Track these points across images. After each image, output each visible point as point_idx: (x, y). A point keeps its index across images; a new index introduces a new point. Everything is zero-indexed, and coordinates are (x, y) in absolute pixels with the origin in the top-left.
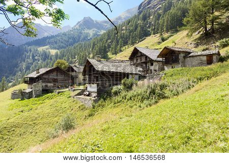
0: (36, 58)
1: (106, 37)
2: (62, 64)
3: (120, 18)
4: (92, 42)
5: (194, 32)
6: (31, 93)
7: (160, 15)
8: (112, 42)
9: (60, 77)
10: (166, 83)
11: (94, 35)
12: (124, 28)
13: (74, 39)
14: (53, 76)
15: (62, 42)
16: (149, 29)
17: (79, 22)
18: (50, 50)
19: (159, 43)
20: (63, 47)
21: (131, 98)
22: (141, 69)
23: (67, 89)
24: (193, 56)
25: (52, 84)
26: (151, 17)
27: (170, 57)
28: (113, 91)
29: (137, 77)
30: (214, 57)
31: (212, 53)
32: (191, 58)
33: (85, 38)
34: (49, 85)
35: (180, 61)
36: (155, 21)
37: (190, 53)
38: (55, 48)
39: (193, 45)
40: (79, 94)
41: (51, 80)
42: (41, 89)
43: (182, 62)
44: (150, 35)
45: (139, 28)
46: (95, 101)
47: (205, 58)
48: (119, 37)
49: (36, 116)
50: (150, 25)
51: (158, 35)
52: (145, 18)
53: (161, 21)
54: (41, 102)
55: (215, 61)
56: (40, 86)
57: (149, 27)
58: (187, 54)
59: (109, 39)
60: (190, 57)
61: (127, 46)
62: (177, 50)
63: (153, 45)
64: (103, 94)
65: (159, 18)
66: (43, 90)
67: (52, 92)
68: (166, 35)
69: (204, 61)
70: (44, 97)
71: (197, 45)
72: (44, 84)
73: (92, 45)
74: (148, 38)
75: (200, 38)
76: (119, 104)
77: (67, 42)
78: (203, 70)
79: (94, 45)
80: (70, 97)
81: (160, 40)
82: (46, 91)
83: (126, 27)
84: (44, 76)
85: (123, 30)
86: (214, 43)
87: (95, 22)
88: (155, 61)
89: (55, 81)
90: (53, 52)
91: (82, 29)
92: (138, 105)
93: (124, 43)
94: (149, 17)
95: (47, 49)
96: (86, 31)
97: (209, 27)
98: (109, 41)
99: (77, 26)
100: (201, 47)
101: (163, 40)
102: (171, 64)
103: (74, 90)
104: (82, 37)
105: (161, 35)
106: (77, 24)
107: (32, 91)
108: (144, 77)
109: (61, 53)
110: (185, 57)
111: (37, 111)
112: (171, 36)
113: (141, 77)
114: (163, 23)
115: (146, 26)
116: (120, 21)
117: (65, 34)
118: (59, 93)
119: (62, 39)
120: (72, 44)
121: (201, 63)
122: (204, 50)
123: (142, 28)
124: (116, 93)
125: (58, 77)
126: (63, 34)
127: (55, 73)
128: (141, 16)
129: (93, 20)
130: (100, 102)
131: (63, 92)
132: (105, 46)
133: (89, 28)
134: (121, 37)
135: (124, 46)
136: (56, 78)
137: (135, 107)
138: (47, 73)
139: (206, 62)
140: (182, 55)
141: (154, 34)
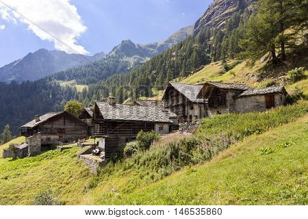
0: (58, 96)
1: (150, 67)
2: (74, 107)
3: (170, 40)
4: (131, 73)
5: (257, 59)
6: (25, 150)
7: (224, 35)
8: (158, 73)
9: (69, 126)
10: (197, 139)
11: (136, 64)
12: (174, 54)
13: (108, 69)
14: (58, 125)
15: (92, 75)
16: (208, 55)
17: (115, 48)
18: (77, 86)
19: (222, 73)
20: (94, 82)
21: (145, 161)
22: (175, 115)
23: (76, 144)
24: (245, 96)
25: (57, 137)
26: (212, 38)
27: (215, 97)
28: (125, 149)
29: (166, 127)
30: (277, 98)
31: (272, 91)
32: (243, 99)
33: (124, 69)
34: (52, 137)
35: (228, 104)
36: (217, 43)
37: (242, 91)
38: (83, 83)
39: (255, 78)
40: (88, 152)
41: (56, 131)
42: (40, 144)
43: (230, 105)
44: (210, 62)
45: (194, 54)
46: (102, 165)
47: (263, 99)
48: (167, 67)
49: (22, 185)
50: (210, 48)
51: (220, 62)
52: (203, 39)
53: (224, 43)
54: (35, 163)
55: (278, 103)
56: (38, 139)
57: (209, 52)
58: (238, 93)
59: (154, 69)
60: (242, 97)
61: (177, 79)
62: (222, 87)
63: (212, 76)
64: (114, 154)
65: (222, 38)
66: (42, 145)
67: (54, 148)
68: (230, 62)
69: (261, 103)
70: (41, 155)
71: (261, 78)
72: (45, 137)
73: (131, 77)
74: (207, 66)
75: (265, 68)
76: (129, 170)
77: (99, 74)
78: (255, 119)
79: (134, 77)
80: (75, 156)
81: (223, 69)
82: (47, 146)
83: (177, 53)
84: (46, 126)
85: (173, 56)
86: (284, 75)
87: (137, 47)
88: (195, 103)
89: (61, 131)
90: (80, 88)
91: (119, 56)
92: (151, 174)
93: (174, 75)
94: (209, 38)
95: (72, 85)
96: (125, 59)
97: (278, 51)
98: (154, 72)
99: (113, 53)
100: (267, 81)
101: (227, 69)
102: (216, 108)
103: (84, 145)
104: (120, 67)
105: (224, 62)
106: (113, 50)
107: (27, 147)
108: (177, 127)
109: (90, 89)
110: (235, 98)
111: (25, 178)
112: (238, 63)
113: (173, 128)
114: (227, 46)
115: (204, 50)
116: (170, 45)
117: (96, 65)
118: (62, 149)
119: (92, 70)
120: (104, 77)
121: (257, 106)
122: (269, 85)
123: (199, 53)
124: (129, 153)
125: (66, 127)
126: (94, 64)
127: (61, 121)
128: (198, 36)
129: (134, 45)
130: (107, 167)
131: (68, 148)
132: (148, 79)
133: (129, 55)
134: (171, 67)
135: (174, 78)
136: (62, 127)
137: (146, 177)
138: (50, 120)
139: (264, 105)
140: (230, 94)
141: (215, 61)
